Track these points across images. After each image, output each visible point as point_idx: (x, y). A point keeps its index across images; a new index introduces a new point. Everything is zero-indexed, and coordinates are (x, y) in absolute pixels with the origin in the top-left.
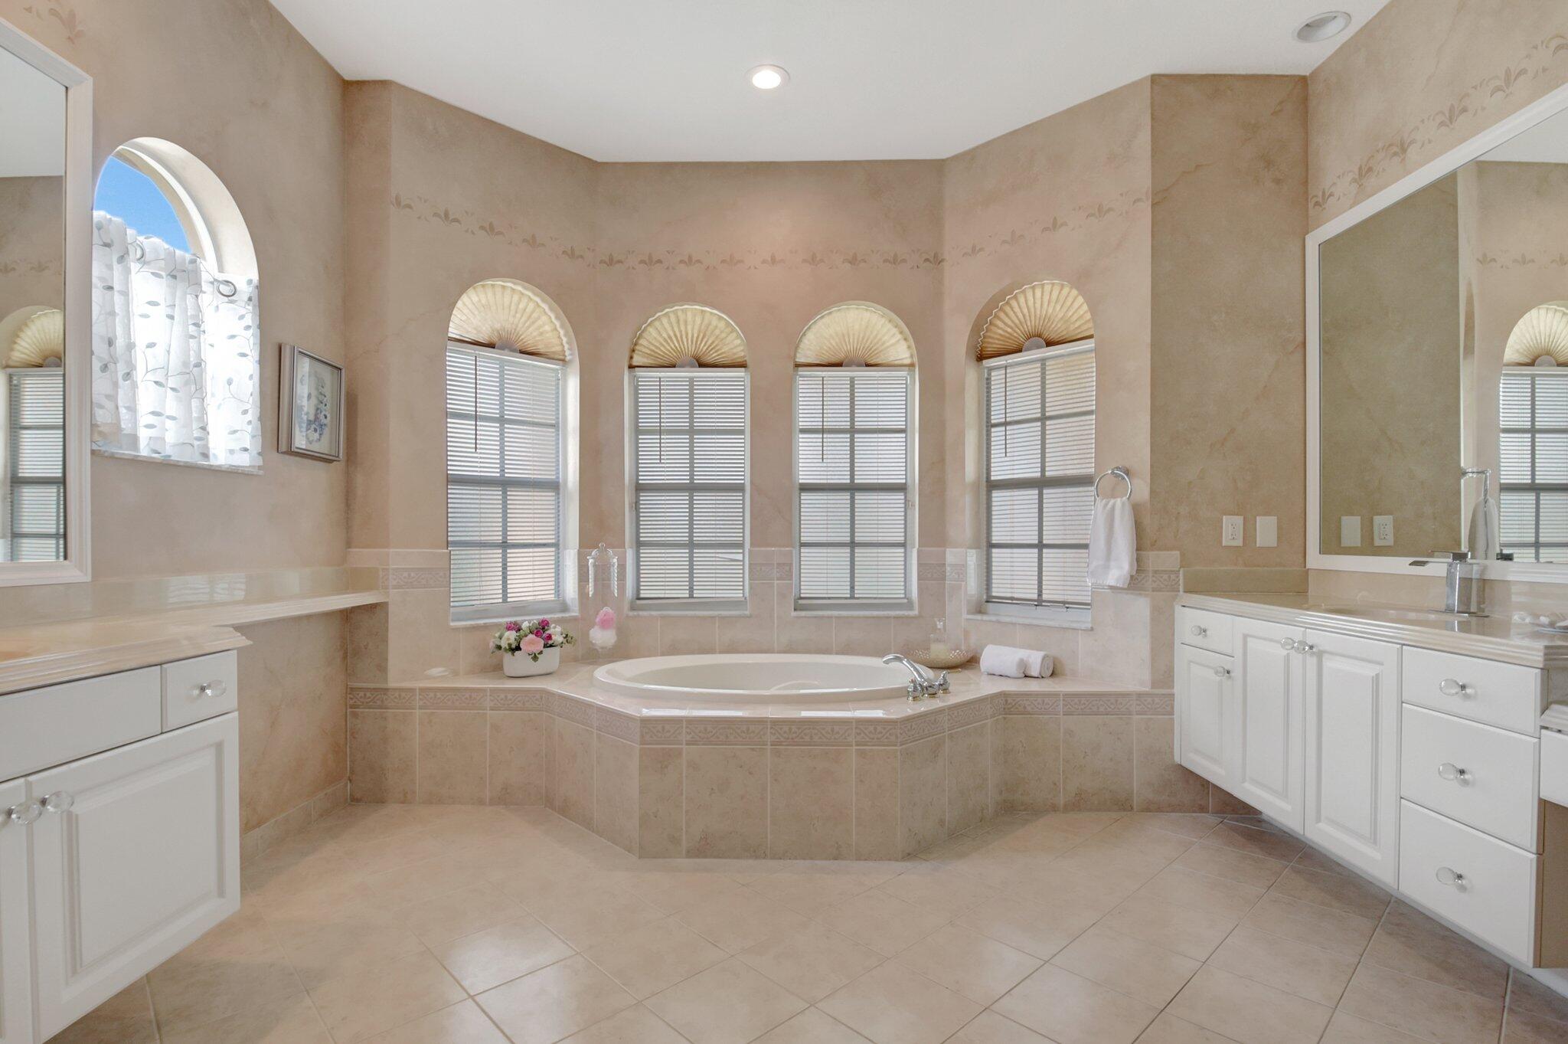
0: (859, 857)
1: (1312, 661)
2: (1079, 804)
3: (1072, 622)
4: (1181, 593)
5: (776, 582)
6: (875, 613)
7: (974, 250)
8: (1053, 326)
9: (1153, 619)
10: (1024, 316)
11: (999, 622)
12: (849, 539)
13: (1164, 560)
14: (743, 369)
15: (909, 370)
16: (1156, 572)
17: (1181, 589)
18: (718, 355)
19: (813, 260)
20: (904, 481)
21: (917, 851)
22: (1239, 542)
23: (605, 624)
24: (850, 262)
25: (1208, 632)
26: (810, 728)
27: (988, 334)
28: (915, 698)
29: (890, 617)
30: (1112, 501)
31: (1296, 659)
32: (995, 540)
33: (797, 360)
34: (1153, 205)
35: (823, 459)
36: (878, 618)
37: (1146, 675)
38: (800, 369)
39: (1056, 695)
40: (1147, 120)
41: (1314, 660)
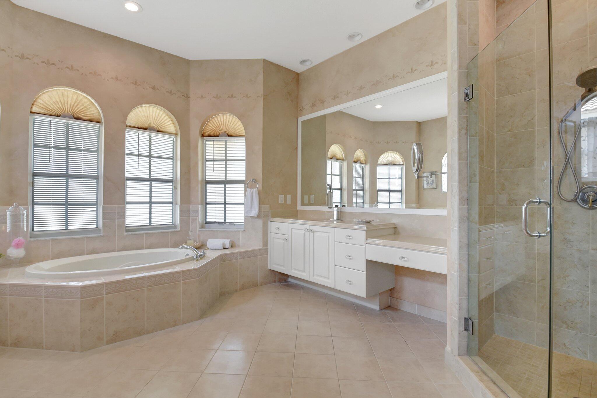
0: (184, 323)
1: (312, 234)
2: (244, 288)
3: (237, 229)
4: (270, 218)
5: (116, 220)
6: (163, 231)
7: (202, 97)
8: (230, 130)
9: (263, 226)
10: (220, 124)
11: (212, 231)
12: (149, 201)
13: (266, 208)
14: (99, 123)
15: (175, 136)
16: (264, 212)
17: (270, 216)
18: (85, 115)
19: (136, 83)
20: (172, 178)
21: (202, 316)
22: (283, 203)
23: (18, 246)
24: (152, 89)
25: (280, 229)
26: (164, 277)
27: (206, 128)
28: (197, 260)
29: (169, 232)
30: (252, 190)
31: (307, 234)
32: (208, 201)
33: (126, 124)
34: (263, 99)
35: (138, 167)
36: (164, 233)
37: (261, 244)
38: (127, 128)
39: (237, 253)
40: (261, 72)
41: (312, 233)
